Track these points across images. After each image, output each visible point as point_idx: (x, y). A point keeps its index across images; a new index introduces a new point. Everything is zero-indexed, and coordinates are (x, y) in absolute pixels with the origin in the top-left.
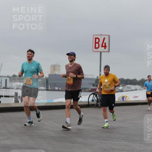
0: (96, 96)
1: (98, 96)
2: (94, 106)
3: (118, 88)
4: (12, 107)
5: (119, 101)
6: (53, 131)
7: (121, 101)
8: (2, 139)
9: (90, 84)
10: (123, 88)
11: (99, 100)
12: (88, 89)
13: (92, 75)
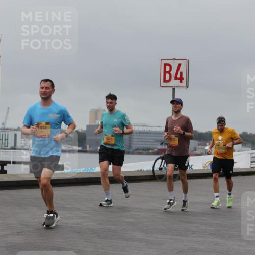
3: (204, 149)
5: (204, 170)
7: (207, 170)
9: (156, 141)
12: (152, 150)
13: (159, 127)
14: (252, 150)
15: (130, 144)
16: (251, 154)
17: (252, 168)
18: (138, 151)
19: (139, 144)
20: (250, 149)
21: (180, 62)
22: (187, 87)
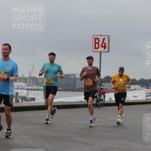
1: (98, 96)
2: (95, 106)
14: (147, 89)
15: (75, 85)
16: (146, 91)
17: (147, 99)
18: (79, 90)
19: (79, 86)
20: (146, 88)
21: (104, 37)
22: (108, 52)
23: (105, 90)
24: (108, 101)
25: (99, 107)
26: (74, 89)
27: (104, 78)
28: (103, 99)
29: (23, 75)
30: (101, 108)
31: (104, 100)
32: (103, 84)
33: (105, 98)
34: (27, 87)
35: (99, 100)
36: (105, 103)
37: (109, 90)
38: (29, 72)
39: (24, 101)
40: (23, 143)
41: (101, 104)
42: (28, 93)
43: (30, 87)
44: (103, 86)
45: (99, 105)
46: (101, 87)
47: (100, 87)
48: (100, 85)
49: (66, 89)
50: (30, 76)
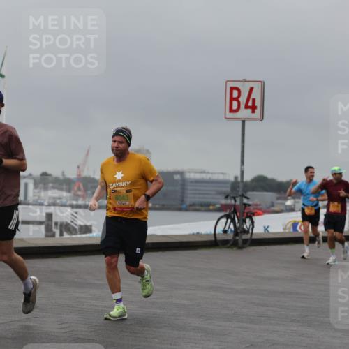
0: (233, 220)
1: (237, 221)
2: (229, 245)
3: (284, 204)
4: (40, 247)
5: (285, 233)
6: (132, 302)
7: (290, 233)
8: (17, 319)
9: (220, 193)
10: (295, 202)
11: (239, 231)
12: (214, 205)
13: (223, 174)
15: (183, 197)
18: (194, 207)
19: (195, 198)
21: (252, 85)
22: (262, 119)
23: (254, 209)
24: (261, 234)
25: (240, 248)
26: (182, 204)
27: (253, 181)
28: (249, 229)
29: (63, 173)
30: (244, 250)
31: (250, 232)
32: (249, 194)
33: (253, 227)
34: (74, 200)
35: (241, 232)
36: (254, 237)
37: (264, 207)
38: (78, 167)
39: (65, 233)
40: (63, 331)
41: (245, 241)
42: (75, 214)
43: (80, 202)
44: (248, 198)
45: (240, 242)
46: (245, 201)
47: (242, 201)
48: (243, 196)
49: (163, 205)
50: (80, 175)
